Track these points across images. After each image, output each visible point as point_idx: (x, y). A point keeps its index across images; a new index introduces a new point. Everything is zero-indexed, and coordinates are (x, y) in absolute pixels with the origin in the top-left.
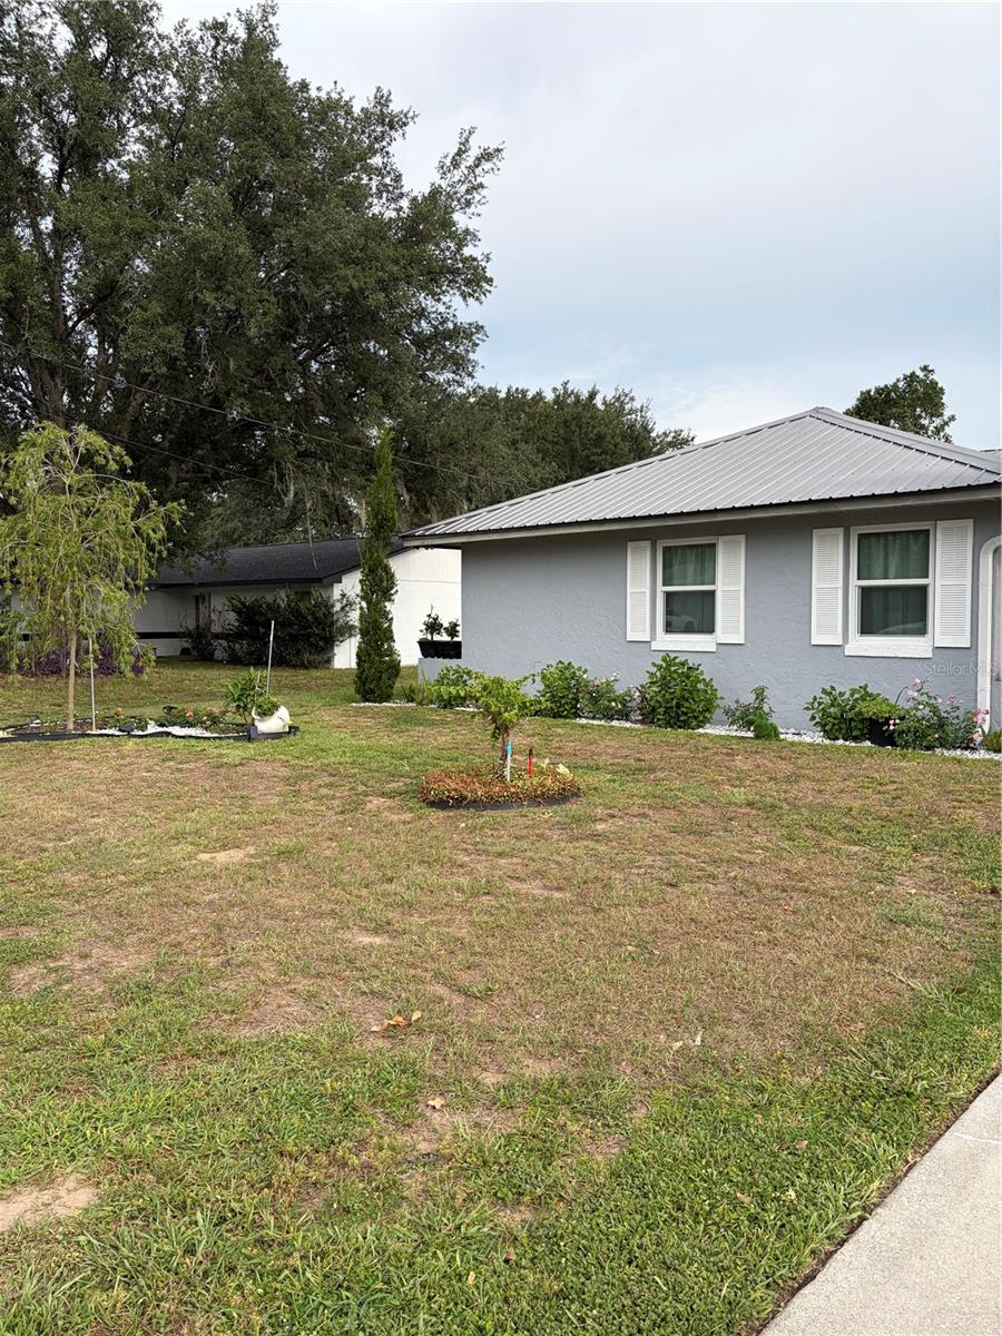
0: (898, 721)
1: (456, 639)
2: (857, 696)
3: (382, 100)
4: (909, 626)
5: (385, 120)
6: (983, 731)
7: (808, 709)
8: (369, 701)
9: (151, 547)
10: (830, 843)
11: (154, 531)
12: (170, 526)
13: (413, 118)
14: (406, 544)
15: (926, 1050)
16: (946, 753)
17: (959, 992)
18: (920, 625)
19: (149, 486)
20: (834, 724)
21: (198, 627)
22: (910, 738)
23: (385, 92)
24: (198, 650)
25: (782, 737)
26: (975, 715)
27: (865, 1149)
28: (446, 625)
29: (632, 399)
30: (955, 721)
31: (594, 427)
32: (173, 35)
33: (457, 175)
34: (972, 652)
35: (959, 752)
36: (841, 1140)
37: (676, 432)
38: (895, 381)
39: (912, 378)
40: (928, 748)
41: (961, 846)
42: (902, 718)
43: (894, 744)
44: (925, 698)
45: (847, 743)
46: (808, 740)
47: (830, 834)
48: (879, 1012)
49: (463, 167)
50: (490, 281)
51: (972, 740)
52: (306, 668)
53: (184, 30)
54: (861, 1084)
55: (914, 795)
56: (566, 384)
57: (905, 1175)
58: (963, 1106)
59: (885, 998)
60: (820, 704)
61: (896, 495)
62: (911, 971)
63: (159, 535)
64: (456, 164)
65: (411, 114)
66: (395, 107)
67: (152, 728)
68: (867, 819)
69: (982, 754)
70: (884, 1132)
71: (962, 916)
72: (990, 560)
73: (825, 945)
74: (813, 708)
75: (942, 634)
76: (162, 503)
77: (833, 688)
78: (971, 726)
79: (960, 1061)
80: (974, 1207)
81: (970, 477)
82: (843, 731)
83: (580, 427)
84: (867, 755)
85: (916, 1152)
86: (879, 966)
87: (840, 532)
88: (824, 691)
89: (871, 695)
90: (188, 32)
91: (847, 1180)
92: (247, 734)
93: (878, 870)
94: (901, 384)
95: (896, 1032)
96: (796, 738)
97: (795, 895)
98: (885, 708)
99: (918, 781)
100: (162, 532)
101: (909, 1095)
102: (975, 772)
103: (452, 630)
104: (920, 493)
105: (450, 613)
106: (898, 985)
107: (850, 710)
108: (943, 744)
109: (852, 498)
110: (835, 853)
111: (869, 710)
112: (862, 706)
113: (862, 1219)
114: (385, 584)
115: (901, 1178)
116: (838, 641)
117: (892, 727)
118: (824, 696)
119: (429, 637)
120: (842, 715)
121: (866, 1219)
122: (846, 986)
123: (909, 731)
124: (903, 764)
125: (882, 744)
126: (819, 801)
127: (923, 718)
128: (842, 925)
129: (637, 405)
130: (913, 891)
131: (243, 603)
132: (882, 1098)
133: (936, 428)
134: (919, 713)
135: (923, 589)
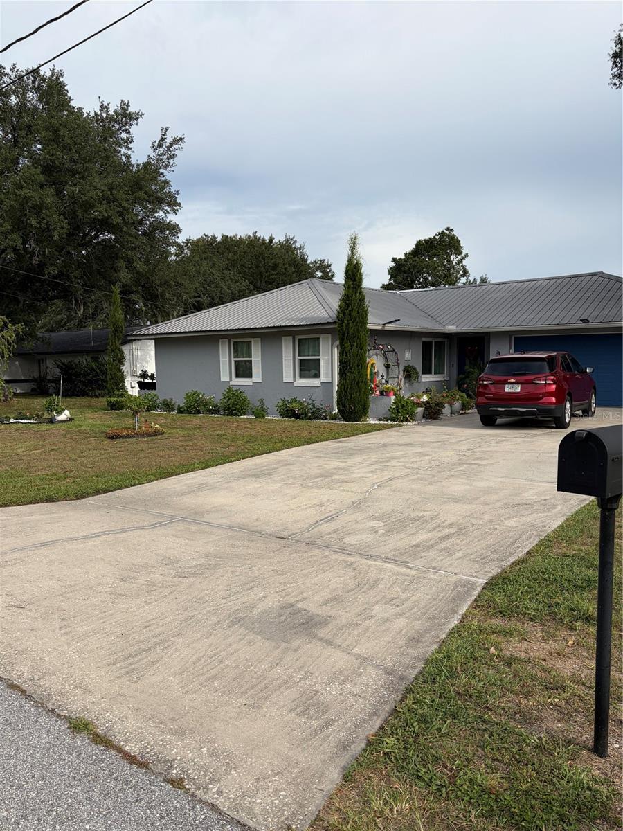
1: (154, 381)
3: (124, 106)
5: (127, 116)
8: (113, 409)
9: (10, 344)
11: (10, 337)
12: (17, 334)
13: (141, 116)
14: (129, 338)
19: (7, 318)
21: (40, 376)
23: (126, 102)
24: (40, 388)
28: (150, 375)
29: (295, 242)
31: (272, 259)
32: (10, 72)
33: (162, 150)
37: (321, 261)
49: (164, 147)
50: (179, 205)
52: (97, 397)
53: (16, 69)
56: (255, 233)
63: (13, 338)
64: (160, 146)
65: (140, 114)
66: (131, 110)
67: (12, 421)
76: (13, 325)
83: (264, 259)
90: (18, 70)
92: (51, 421)
94: (437, 237)
100: (14, 336)
103: (152, 377)
105: (151, 369)
114: (119, 356)
119: (142, 380)
129: (298, 245)
131: (63, 363)
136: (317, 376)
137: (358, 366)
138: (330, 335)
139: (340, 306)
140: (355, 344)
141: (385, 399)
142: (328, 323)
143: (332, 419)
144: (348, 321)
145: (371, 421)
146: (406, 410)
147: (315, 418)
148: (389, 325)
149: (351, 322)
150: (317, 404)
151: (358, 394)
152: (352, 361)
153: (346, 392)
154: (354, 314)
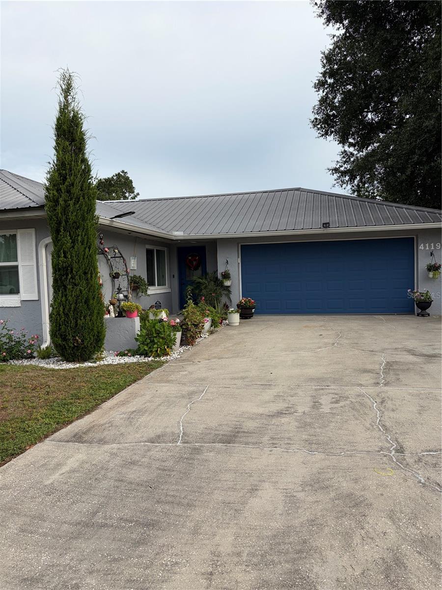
26: (33, 339)
34: (38, 302)
38: (112, 176)
72: (43, 251)
75: (25, 293)
133: (131, 198)
135: (16, 268)
136: (15, 291)
137: (85, 273)
138: (33, 231)
139: (50, 180)
140: (79, 238)
141: (124, 321)
142: (30, 209)
143: (43, 358)
144: (65, 201)
145: (110, 359)
146: (163, 338)
147: (13, 358)
148: (117, 220)
149: (71, 203)
150: (16, 334)
151: (88, 318)
152: (75, 266)
153: (66, 315)
154: (76, 190)
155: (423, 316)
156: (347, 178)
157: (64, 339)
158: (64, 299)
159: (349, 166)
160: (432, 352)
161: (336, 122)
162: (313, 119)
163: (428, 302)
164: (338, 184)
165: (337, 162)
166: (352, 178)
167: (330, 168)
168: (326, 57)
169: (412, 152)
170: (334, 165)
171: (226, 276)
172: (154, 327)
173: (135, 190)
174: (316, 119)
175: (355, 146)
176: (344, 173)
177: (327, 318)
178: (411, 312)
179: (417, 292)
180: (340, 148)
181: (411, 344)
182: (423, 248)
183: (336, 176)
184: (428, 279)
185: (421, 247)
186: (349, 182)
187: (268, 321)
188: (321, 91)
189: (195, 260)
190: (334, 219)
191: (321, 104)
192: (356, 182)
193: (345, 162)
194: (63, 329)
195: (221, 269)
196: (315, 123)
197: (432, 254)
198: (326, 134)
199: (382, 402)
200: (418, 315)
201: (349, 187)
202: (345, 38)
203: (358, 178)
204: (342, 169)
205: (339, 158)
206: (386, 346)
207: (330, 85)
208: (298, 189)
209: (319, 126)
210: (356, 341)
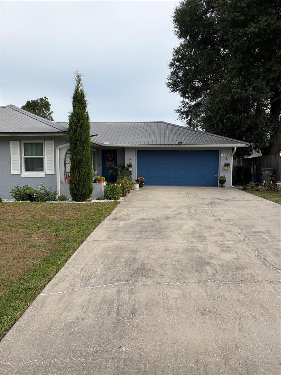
0: (36, 195)
2: (25, 188)
4: (39, 169)
6: (58, 196)
7: (11, 193)
10: (15, 229)
15: (35, 277)
16: (49, 202)
17: (45, 261)
18: (41, 168)
20: (19, 197)
22: (39, 199)
25: (3, 201)
26: (56, 191)
27: (16, 306)
30: (51, 194)
34: (55, 175)
35: (52, 202)
36: (10, 305)
38: (37, 99)
39: (42, 99)
40: (44, 201)
41: (50, 225)
42: (37, 194)
43: (35, 201)
44: (43, 188)
45: (22, 202)
46: (11, 201)
47: (15, 227)
48: (24, 271)
51: (56, 198)
54: (17, 290)
55: (39, 214)
57: (27, 308)
58: (43, 288)
59: (26, 267)
60: (14, 191)
61: (33, 133)
62: (34, 259)
68: (26, 222)
69: (58, 202)
70: (22, 300)
71: (48, 243)
72: (59, 152)
73: (10, 257)
74: (12, 192)
75: (47, 171)
77: (18, 186)
78: (55, 195)
79: (43, 277)
80: (44, 310)
81: (53, 130)
82: (21, 198)
84: (28, 204)
85: (30, 302)
86: (25, 259)
87: (18, 142)
88: (15, 187)
89: (29, 188)
91: (11, 315)
93: (28, 235)
95: (28, 275)
96: (7, 201)
97: (2, 245)
98: (33, 191)
99: (40, 210)
101: (29, 289)
102: (55, 206)
104: (40, 133)
106: (30, 263)
107: (23, 192)
108: (48, 200)
109: (21, 133)
110: (16, 232)
111: (28, 192)
112: (26, 191)
113: (14, 323)
115: (26, 310)
116: (19, 173)
117: (34, 196)
118: (15, 189)
120: (21, 194)
121: (15, 322)
122: (15, 266)
123: (39, 197)
124: (37, 206)
125: (32, 201)
126: (13, 218)
127: (43, 193)
128: (16, 251)
130: (36, 239)
132: (22, 292)
133: (48, 114)
134: (42, 192)
135: (42, 159)
155: (222, 187)
156: (185, 116)
157: (78, 190)
158: (79, 174)
159: (186, 109)
160: (227, 199)
161: (179, 85)
162: (167, 82)
163: (224, 181)
164: (180, 119)
165: (180, 106)
166: (187, 116)
167: (176, 109)
168: (176, 52)
169: (219, 110)
170: (178, 108)
171: (130, 166)
172: (114, 187)
173: (50, 110)
174: (169, 82)
175: (188, 99)
176: (182, 113)
177: (178, 187)
178: (216, 185)
179: (220, 176)
180: (182, 99)
181: (218, 196)
182: (223, 156)
183: (178, 114)
184: (224, 170)
185: (222, 155)
186: (185, 118)
187: (151, 188)
188: (172, 69)
189: (111, 157)
190: (183, 140)
191: (172, 75)
192: (189, 118)
193: (184, 107)
194: (77, 187)
195: (127, 162)
196: (168, 85)
197: (226, 159)
198: (174, 90)
199: (212, 211)
200: (220, 187)
201: (186, 120)
202: (185, 45)
203: (190, 116)
204: (182, 110)
205: (180, 105)
206: (208, 197)
207: (177, 65)
208: (162, 122)
209: (170, 86)
210: (196, 196)
